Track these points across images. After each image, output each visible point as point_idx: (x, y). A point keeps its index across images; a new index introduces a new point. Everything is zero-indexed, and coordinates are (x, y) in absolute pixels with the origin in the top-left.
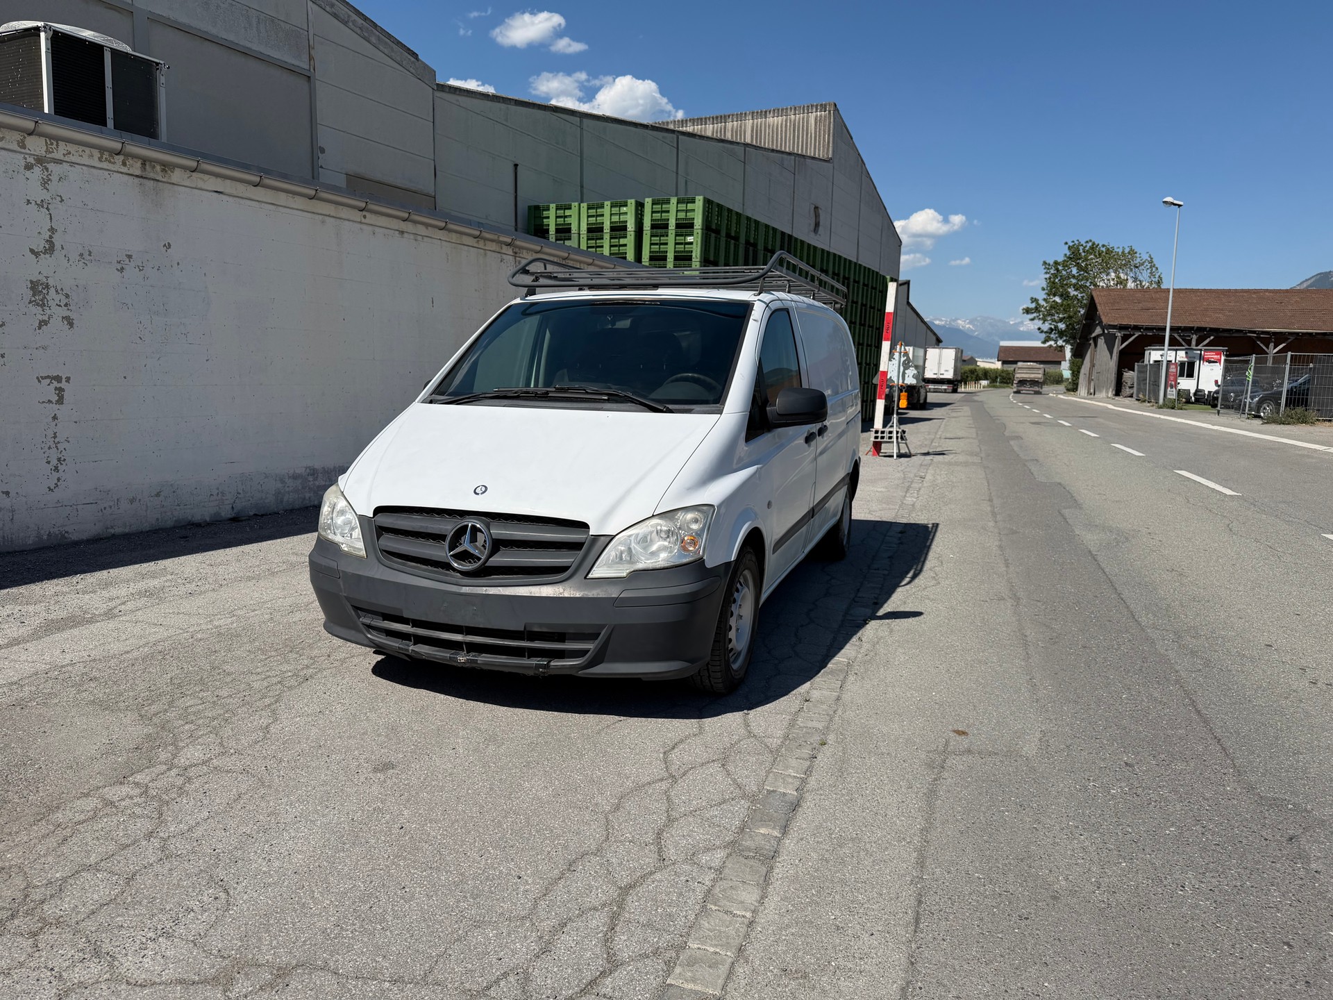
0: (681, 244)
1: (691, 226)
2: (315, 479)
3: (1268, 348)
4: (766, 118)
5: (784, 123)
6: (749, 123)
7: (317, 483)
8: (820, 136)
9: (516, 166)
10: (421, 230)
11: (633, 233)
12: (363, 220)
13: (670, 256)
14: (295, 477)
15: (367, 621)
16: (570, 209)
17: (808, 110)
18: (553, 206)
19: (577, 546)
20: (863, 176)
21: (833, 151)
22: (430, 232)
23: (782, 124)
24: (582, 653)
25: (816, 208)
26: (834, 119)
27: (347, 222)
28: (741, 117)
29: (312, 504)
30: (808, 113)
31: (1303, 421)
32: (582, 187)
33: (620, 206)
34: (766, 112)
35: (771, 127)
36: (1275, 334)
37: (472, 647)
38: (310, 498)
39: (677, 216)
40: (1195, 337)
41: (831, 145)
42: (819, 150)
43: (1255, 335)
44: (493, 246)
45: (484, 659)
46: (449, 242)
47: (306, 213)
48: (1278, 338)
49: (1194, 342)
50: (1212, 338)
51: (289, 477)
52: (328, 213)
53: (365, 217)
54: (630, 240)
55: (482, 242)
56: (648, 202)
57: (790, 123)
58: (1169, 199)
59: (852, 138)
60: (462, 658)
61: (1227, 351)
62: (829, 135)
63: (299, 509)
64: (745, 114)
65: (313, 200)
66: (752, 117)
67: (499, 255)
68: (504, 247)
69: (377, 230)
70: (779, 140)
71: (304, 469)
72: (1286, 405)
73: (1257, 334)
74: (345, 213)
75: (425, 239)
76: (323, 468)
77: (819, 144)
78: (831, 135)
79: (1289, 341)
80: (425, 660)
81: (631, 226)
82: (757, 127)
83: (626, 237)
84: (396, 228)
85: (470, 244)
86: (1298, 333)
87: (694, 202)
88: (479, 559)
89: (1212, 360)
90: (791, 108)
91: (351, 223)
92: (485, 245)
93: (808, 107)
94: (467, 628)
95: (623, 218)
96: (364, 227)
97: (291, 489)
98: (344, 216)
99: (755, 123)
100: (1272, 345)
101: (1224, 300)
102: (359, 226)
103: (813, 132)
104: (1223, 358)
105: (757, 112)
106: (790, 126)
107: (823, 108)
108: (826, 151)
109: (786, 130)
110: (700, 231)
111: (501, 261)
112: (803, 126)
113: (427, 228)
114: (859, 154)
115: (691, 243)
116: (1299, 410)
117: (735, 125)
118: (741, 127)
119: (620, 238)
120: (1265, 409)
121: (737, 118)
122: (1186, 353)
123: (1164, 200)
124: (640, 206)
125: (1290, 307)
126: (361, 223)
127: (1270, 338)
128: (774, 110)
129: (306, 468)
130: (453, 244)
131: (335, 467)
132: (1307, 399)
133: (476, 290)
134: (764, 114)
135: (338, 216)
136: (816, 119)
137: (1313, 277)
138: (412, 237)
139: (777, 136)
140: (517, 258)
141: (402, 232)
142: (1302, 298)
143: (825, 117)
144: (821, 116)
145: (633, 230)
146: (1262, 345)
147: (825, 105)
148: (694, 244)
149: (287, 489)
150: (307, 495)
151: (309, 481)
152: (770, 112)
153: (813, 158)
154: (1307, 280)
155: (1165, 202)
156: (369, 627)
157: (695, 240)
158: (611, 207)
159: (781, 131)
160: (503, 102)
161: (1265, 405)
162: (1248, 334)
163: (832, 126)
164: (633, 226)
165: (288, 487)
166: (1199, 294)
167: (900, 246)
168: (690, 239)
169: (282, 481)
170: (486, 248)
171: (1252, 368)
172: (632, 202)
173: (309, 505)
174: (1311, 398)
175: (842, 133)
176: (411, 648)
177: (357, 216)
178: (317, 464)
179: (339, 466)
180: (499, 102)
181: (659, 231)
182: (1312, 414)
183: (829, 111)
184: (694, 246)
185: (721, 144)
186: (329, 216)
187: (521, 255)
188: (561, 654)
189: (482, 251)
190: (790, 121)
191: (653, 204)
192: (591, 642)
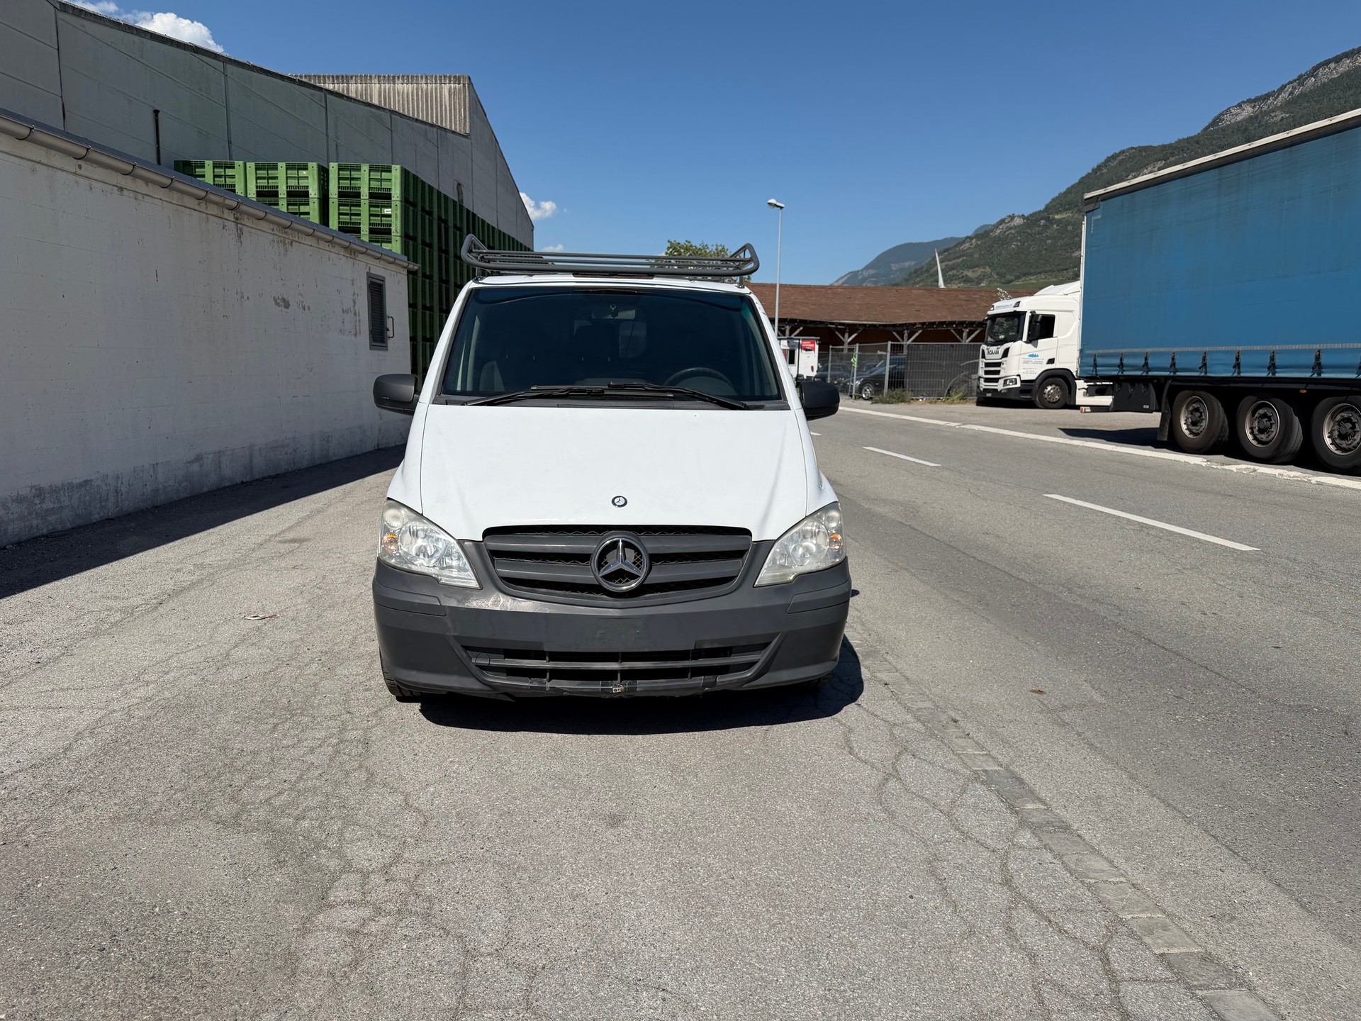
0: (377, 216)
1: (389, 197)
2: (42, 501)
3: (844, 337)
4: (394, 83)
5: (415, 91)
6: (376, 87)
7: (45, 506)
8: (455, 110)
9: (156, 112)
10: (141, 186)
11: (316, 201)
12: (79, 171)
13: (365, 229)
14: (19, 500)
15: (483, 662)
16: (233, 167)
17: (441, 81)
18: (209, 164)
19: (739, 554)
20: (498, 156)
21: (470, 127)
22: (150, 190)
23: (412, 92)
24: (750, 665)
25: (459, 185)
26: (469, 93)
27: (60, 173)
28: (366, 79)
29: (40, 533)
30: (441, 84)
31: (902, 400)
32: (230, 142)
33: (299, 169)
34: (394, 77)
35: (401, 94)
36: (849, 325)
37: (628, 675)
38: (37, 526)
39: (369, 185)
40: (788, 328)
41: (468, 120)
42: (455, 124)
43: (834, 326)
44: (214, 210)
45: (642, 685)
46: (170, 202)
47: (13, 158)
48: (851, 328)
49: (787, 333)
50: (801, 328)
51: (13, 501)
52: (38, 160)
53: (80, 167)
54: (313, 208)
55: (203, 204)
56: (333, 167)
57: (422, 92)
58: (773, 201)
59: (486, 115)
60: (618, 688)
61: (819, 340)
62: (465, 109)
63: (27, 541)
64: (371, 77)
65: (24, 142)
66: (379, 81)
67: (220, 221)
68: (226, 211)
69: (95, 184)
70: (411, 109)
71: (29, 489)
72: (889, 387)
73: (836, 325)
74: (58, 160)
75: (146, 198)
76: (50, 486)
77: (455, 118)
78: (467, 109)
79: (860, 331)
80: (566, 697)
81: (314, 192)
82: (385, 92)
83: (308, 204)
84: (115, 183)
85: (192, 207)
86: (865, 325)
87: (390, 171)
88: (638, 577)
89: (808, 348)
90: (422, 77)
91: (65, 174)
92: (207, 208)
93: (441, 77)
94: (623, 654)
95: (303, 183)
96: (81, 180)
97: (16, 515)
98: (57, 165)
99: (382, 88)
100: (847, 335)
101: (807, 295)
102: (73, 177)
103: (448, 104)
104: (817, 347)
105: (384, 77)
106: (422, 96)
107: (457, 80)
108: (462, 125)
109: (418, 100)
110: (399, 204)
111: (224, 228)
112: (436, 96)
113: (147, 185)
114: (493, 133)
115: (389, 216)
116: (898, 391)
117: (359, 88)
118: (366, 90)
119: (300, 205)
120: (866, 390)
121: (361, 80)
122: (788, 342)
123: (770, 201)
124: (324, 173)
125: (857, 302)
126: (75, 174)
127: (845, 329)
128: (403, 77)
129: (31, 487)
130: (175, 206)
131: (63, 485)
132: (903, 381)
133: (200, 262)
134: (393, 79)
135: (49, 164)
136: (450, 91)
137: (846, 275)
138: (132, 194)
139: (408, 104)
140: (239, 225)
141: (121, 189)
142: (865, 294)
143: (459, 89)
144: (455, 88)
145: (316, 196)
146: (839, 335)
147: (459, 78)
148: (393, 216)
149: (11, 517)
150: (35, 522)
151: (36, 504)
152: (398, 78)
153: (454, 132)
154: (842, 278)
155: (770, 204)
156: (482, 668)
157: (394, 213)
158: (287, 169)
159: (413, 99)
160: (137, 35)
161: (866, 388)
162: (830, 326)
163: (467, 100)
164: (317, 192)
165: (13, 513)
166: (787, 289)
167: (532, 230)
168: (387, 211)
169: (5, 507)
170: (209, 212)
171: (857, 356)
172: (313, 166)
173: (37, 535)
174: (907, 381)
175: (477, 109)
176: (548, 685)
177: (71, 164)
178: (44, 483)
179: (68, 483)
180: (132, 33)
181: (349, 200)
182: (908, 394)
183: (464, 84)
184: (393, 218)
185: (368, 108)
186: (39, 163)
187: (242, 221)
188: (725, 670)
189: (204, 215)
190: (422, 90)
191: (339, 170)
192: (758, 652)
